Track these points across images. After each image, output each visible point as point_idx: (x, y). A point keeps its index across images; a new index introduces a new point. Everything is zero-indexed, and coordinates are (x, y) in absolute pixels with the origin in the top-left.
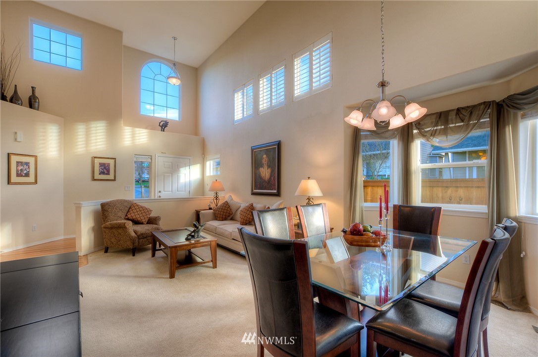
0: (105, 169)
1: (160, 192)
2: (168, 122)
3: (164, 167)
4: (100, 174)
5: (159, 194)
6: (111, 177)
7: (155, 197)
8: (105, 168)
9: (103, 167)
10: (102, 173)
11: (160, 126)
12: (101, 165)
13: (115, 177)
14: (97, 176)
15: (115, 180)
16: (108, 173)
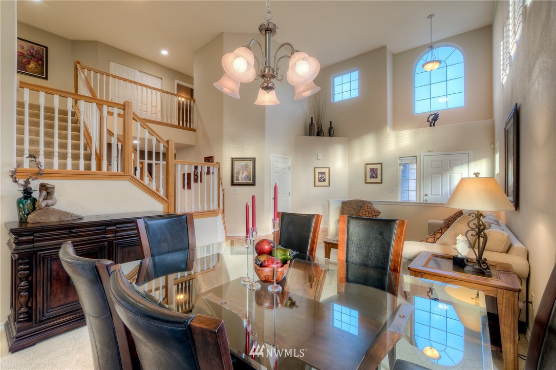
0: (374, 174)
1: (426, 195)
2: (438, 114)
3: (432, 168)
4: (370, 178)
5: (425, 198)
6: (378, 180)
7: (420, 201)
8: (374, 172)
9: (372, 172)
10: (372, 177)
11: (428, 121)
12: (372, 170)
13: (382, 180)
14: (369, 180)
15: (381, 183)
16: (376, 177)
